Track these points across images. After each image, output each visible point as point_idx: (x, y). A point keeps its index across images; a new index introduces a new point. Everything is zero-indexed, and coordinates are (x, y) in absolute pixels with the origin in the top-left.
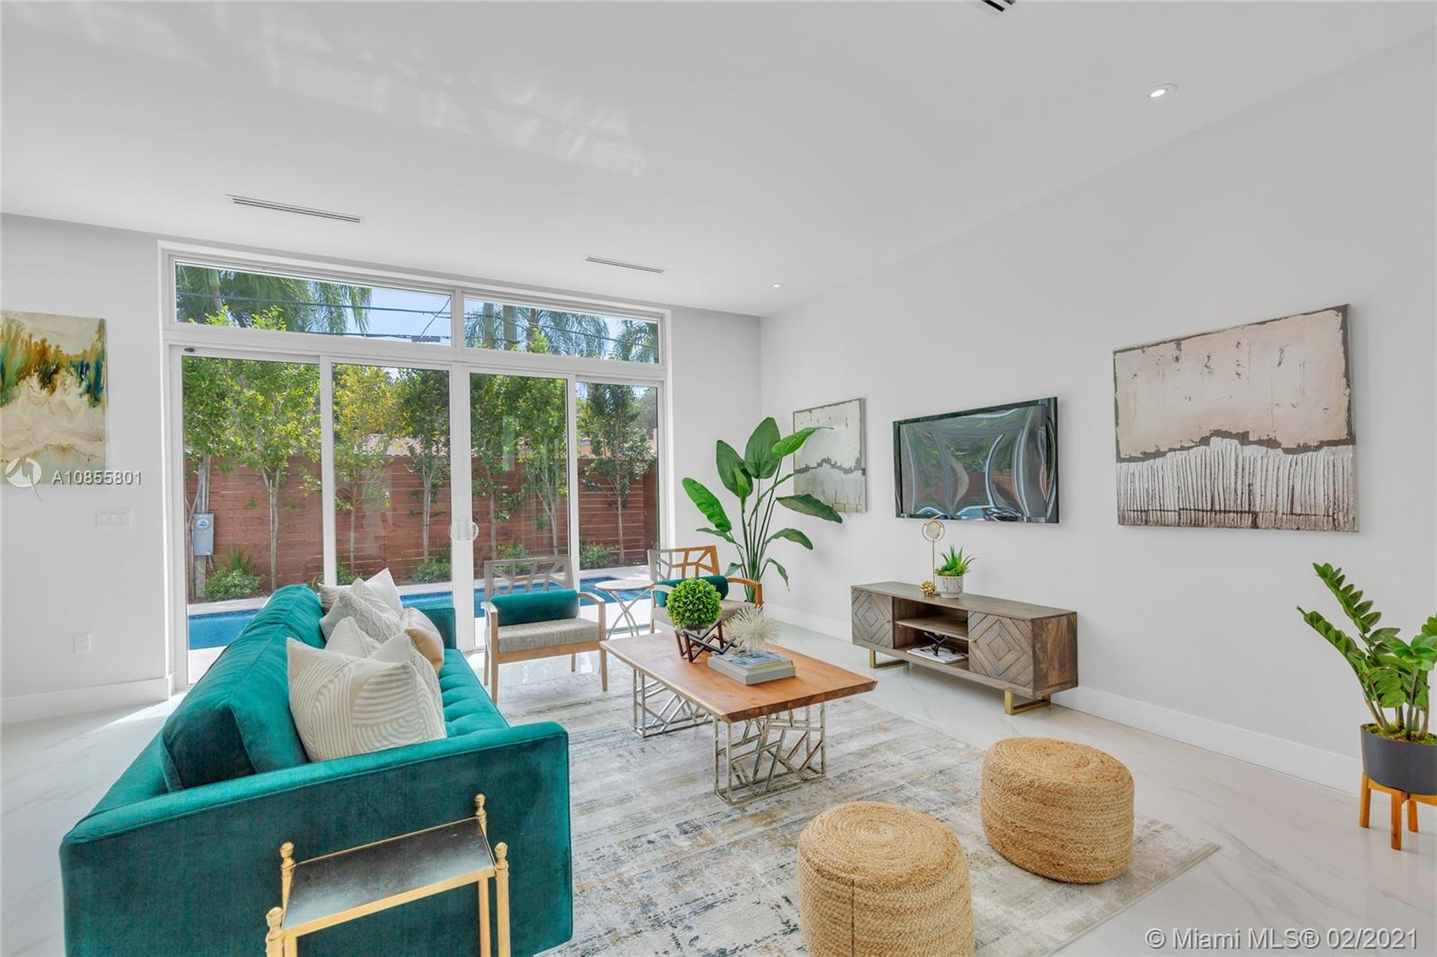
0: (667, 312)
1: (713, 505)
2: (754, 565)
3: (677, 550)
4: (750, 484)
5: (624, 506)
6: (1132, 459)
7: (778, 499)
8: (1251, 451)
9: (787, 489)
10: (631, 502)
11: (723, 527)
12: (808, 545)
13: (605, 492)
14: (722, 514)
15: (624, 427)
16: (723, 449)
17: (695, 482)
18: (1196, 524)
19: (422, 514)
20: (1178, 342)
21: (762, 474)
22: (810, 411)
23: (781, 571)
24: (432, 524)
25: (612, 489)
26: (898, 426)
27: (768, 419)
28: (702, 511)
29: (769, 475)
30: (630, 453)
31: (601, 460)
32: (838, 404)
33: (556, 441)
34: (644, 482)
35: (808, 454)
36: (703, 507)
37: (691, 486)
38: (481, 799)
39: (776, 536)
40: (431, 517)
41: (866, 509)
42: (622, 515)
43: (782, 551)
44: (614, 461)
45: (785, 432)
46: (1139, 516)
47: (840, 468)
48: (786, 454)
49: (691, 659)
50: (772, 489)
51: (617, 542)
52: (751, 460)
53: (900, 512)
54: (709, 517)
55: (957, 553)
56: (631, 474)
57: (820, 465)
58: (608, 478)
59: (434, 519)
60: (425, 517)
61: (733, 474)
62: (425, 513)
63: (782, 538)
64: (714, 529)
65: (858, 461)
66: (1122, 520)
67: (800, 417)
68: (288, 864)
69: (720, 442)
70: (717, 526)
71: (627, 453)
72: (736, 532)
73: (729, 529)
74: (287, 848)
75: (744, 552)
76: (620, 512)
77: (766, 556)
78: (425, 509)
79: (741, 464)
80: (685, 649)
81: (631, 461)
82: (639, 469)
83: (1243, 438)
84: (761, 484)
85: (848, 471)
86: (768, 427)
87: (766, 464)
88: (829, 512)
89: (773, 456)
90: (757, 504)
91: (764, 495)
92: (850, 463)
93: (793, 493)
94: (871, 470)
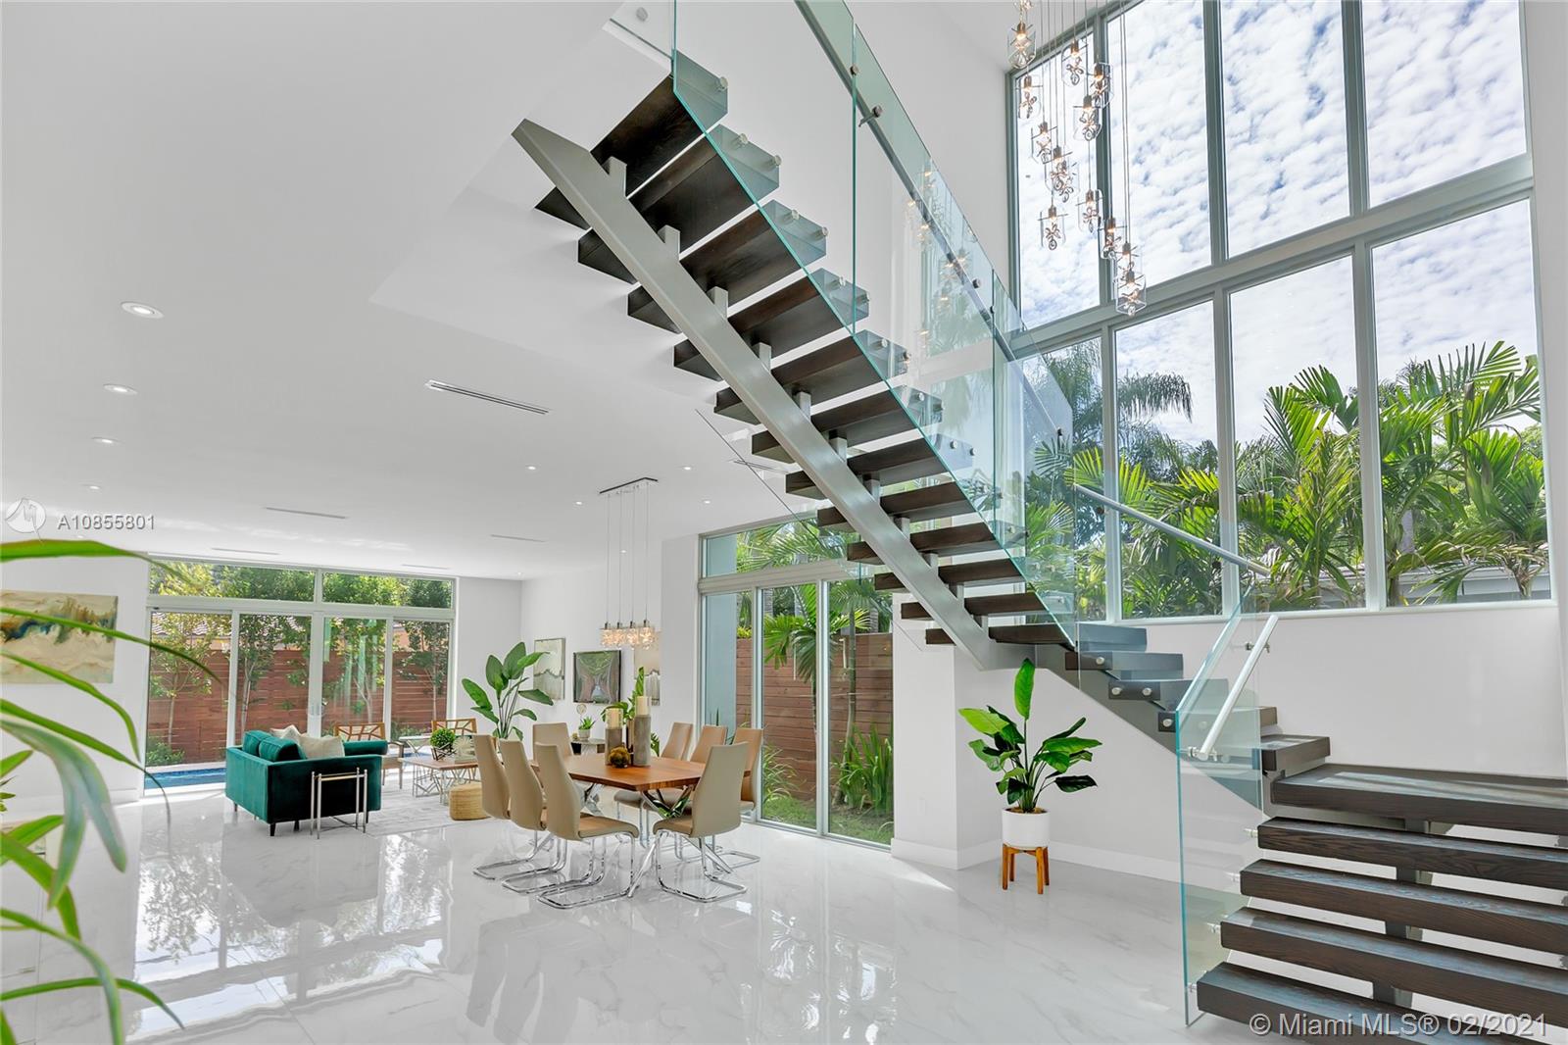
0: (457, 579)
1: (480, 695)
2: (504, 730)
3: (453, 721)
4: (506, 683)
5: (439, 693)
7: (520, 692)
9: (527, 686)
11: (486, 707)
12: (533, 717)
13: (420, 681)
14: (486, 700)
16: (492, 659)
17: (470, 681)
19: (242, 700)
21: (513, 677)
22: (541, 641)
23: (519, 734)
25: (428, 679)
26: (575, 654)
27: (521, 642)
28: (472, 697)
29: (517, 678)
31: (418, 653)
32: (553, 640)
35: (540, 666)
36: (474, 695)
37: (468, 684)
38: (358, 769)
39: (516, 714)
40: (249, 703)
41: (563, 698)
44: (431, 654)
45: (529, 652)
47: (553, 675)
48: (528, 665)
50: (518, 685)
51: (429, 725)
52: (506, 668)
53: (575, 699)
54: (477, 702)
57: (545, 673)
58: (425, 669)
59: (253, 704)
60: (243, 703)
61: (495, 675)
63: (521, 715)
64: (480, 709)
65: (560, 672)
67: (537, 644)
68: (313, 774)
69: (491, 655)
70: (481, 707)
72: (495, 712)
73: (489, 709)
74: (313, 771)
76: (435, 699)
77: (511, 725)
78: (245, 696)
79: (501, 669)
80: (435, 756)
84: (512, 683)
85: (556, 677)
86: (521, 648)
87: (515, 671)
88: (547, 700)
89: (520, 667)
90: (508, 694)
91: (512, 689)
92: (557, 673)
93: (531, 688)
94: (566, 678)
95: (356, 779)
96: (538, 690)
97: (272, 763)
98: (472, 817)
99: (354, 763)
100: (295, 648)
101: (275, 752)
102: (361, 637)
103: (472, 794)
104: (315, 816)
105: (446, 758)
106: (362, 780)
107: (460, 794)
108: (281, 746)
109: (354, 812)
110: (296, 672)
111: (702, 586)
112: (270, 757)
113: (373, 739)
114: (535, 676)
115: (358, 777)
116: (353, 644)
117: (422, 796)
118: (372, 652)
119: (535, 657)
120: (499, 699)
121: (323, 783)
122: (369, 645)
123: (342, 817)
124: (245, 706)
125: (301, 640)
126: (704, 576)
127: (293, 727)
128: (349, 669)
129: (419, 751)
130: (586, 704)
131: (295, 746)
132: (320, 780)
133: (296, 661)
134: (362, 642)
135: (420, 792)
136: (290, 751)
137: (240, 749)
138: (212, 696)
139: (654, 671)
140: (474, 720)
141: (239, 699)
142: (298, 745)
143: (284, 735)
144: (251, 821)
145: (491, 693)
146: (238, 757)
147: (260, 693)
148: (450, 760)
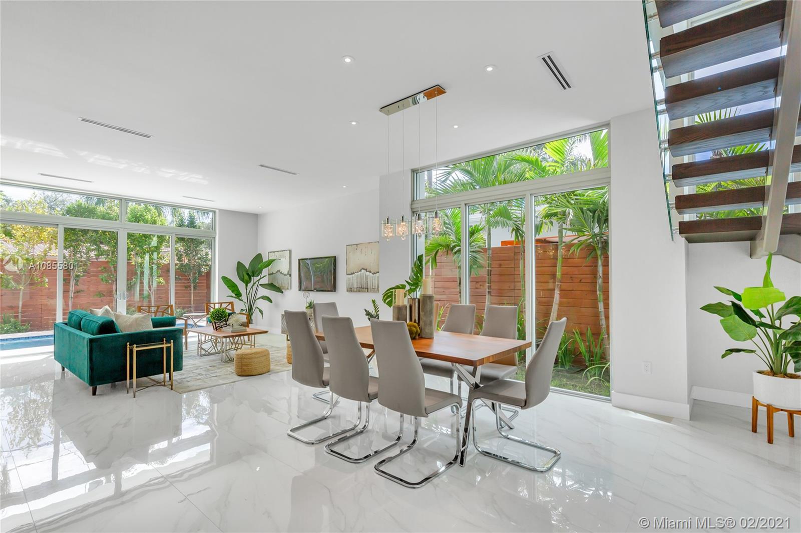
0: (217, 211)
1: (234, 287)
2: (250, 310)
3: (218, 303)
4: (250, 279)
5: (195, 288)
6: (349, 274)
7: (260, 285)
8: (368, 273)
9: (265, 281)
10: (199, 286)
11: (238, 295)
12: (271, 301)
13: (183, 281)
14: (238, 290)
15: (196, 247)
16: (240, 265)
17: (227, 278)
18: (359, 291)
19: (69, 291)
20: (357, 245)
21: (255, 275)
22: (274, 252)
23: (261, 312)
24: (75, 297)
25: (188, 280)
26: (299, 260)
27: (259, 254)
28: (229, 289)
29: (258, 276)
30: (199, 261)
31: (182, 265)
32: (282, 251)
33: (155, 254)
34: (207, 276)
35: (273, 268)
36: (230, 287)
37: (225, 280)
38: (165, 339)
39: (258, 299)
40: (74, 293)
41: (291, 288)
42: (193, 293)
43: (261, 304)
44: (190, 265)
45: (265, 259)
46: (350, 290)
47: (283, 274)
48: (265, 267)
49: (217, 330)
50: (259, 280)
51: (190, 307)
52: (250, 270)
53: (300, 289)
54: (232, 291)
55: (312, 301)
56: (200, 272)
57: (277, 272)
58: (186, 274)
59: (76, 294)
60: (70, 293)
61: (243, 274)
62: (71, 291)
63: (261, 299)
64: (235, 296)
65: (288, 272)
66: (347, 291)
67: (271, 254)
68: (128, 346)
69: (239, 262)
70: (236, 295)
71: (197, 261)
72: (244, 297)
73: (241, 296)
74: (128, 343)
75: (247, 305)
76: (192, 291)
77: (255, 306)
78: (71, 289)
79: (247, 271)
80: (215, 328)
81: (200, 266)
82: (204, 270)
83: (366, 270)
84: (254, 279)
85: (285, 275)
86: (259, 257)
87: (257, 271)
88: (279, 290)
89: (260, 268)
90: (252, 287)
91: (255, 283)
92: (286, 272)
93: (267, 283)
94: (292, 275)
95: (163, 348)
96: (272, 284)
97: (92, 337)
98: (254, 374)
99: (161, 335)
100: (104, 260)
101: (95, 327)
102: (147, 254)
103: (253, 356)
104: (131, 378)
105: (224, 329)
106: (168, 349)
107: (244, 356)
108: (100, 322)
109: (163, 373)
110: (105, 275)
111: (414, 206)
112: (90, 332)
113: (166, 316)
114: (269, 274)
115: (165, 346)
116: (141, 258)
117: (205, 355)
118: (153, 263)
119: (270, 262)
120: (247, 289)
121: (137, 351)
122: (151, 259)
123: (153, 377)
124: (71, 294)
125: (108, 255)
126: (415, 199)
127: (107, 307)
128: (139, 272)
129: (197, 324)
130: (310, 292)
131: (112, 322)
132: (135, 350)
133: (105, 268)
134: (147, 257)
135: (203, 352)
136: (108, 327)
137: (66, 324)
138: (49, 289)
139: (363, 269)
140: (233, 302)
141: (66, 291)
142: (114, 320)
143: (100, 313)
144: (76, 382)
145: (241, 286)
146: (63, 330)
147: (81, 287)
148: (228, 331)
